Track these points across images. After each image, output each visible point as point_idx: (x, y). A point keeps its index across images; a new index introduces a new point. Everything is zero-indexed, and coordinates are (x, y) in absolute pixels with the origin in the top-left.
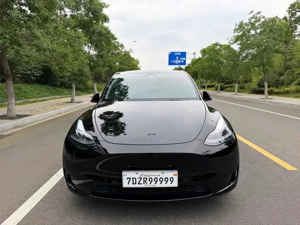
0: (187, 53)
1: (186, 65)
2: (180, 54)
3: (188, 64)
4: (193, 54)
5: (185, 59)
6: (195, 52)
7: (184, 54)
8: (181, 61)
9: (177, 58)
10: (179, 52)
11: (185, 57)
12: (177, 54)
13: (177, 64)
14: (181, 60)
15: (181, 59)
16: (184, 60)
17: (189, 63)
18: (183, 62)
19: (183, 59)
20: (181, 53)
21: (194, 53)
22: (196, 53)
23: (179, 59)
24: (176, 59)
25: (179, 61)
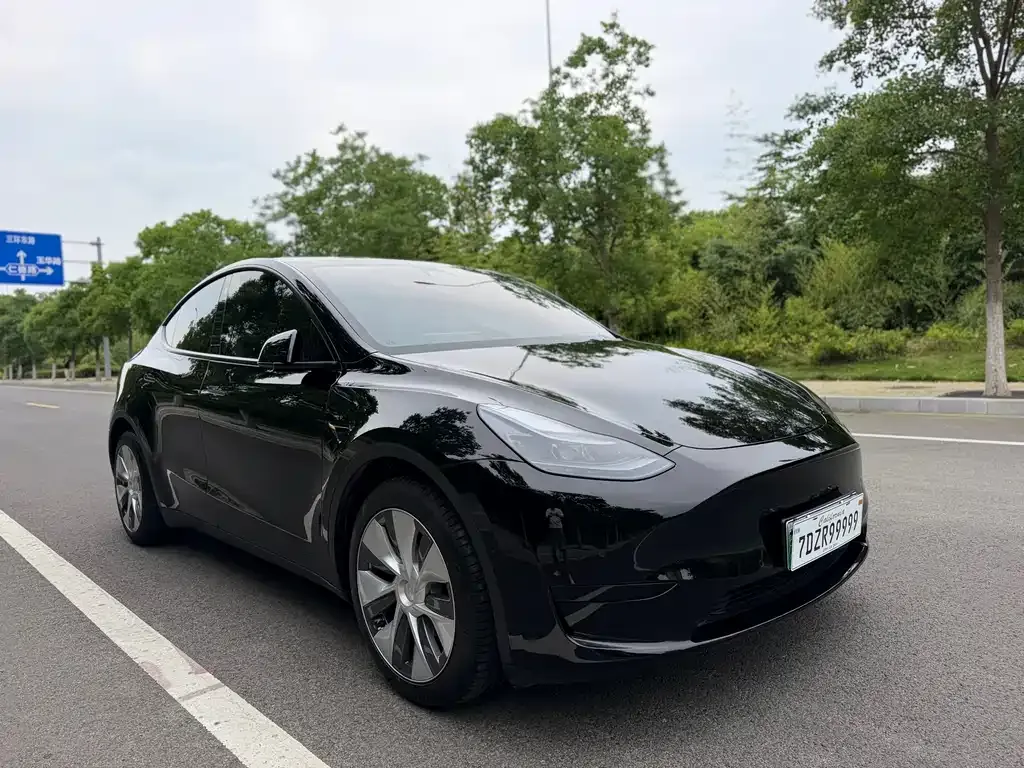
0: (63, 239)
1: (66, 287)
2: (32, 241)
3: (72, 283)
4: (93, 244)
5: (56, 261)
6: (99, 239)
7: (50, 245)
8: (41, 270)
9: (22, 255)
10: (28, 235)
11: (58, 253)
12: (17, 240)
13: (23, 278)
14: (43, 266)
15: (40, 260)
16: (52, 266)
17: (75, 279)
18: (49, 271)
19: (49, 260)
20: (37, 236)
21: (95, 240)
22: (102, 242)
23: (30, 260)
24: (18, 260)
25: (33, 270)
